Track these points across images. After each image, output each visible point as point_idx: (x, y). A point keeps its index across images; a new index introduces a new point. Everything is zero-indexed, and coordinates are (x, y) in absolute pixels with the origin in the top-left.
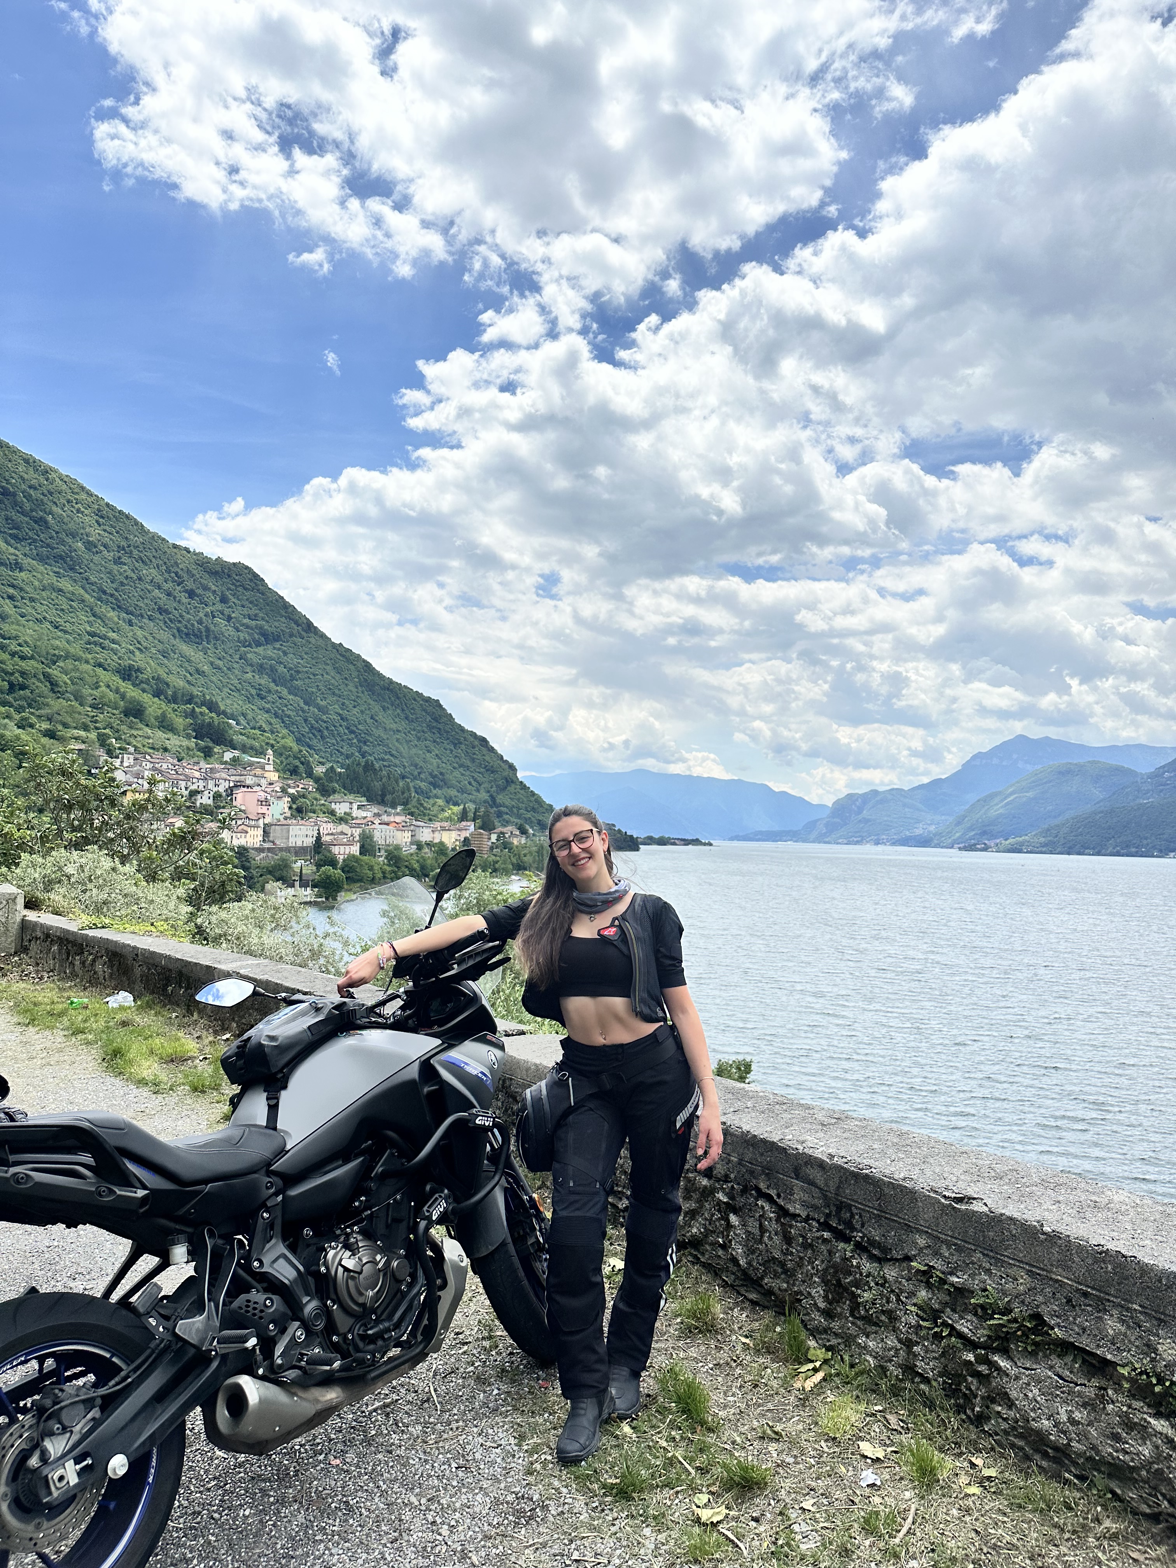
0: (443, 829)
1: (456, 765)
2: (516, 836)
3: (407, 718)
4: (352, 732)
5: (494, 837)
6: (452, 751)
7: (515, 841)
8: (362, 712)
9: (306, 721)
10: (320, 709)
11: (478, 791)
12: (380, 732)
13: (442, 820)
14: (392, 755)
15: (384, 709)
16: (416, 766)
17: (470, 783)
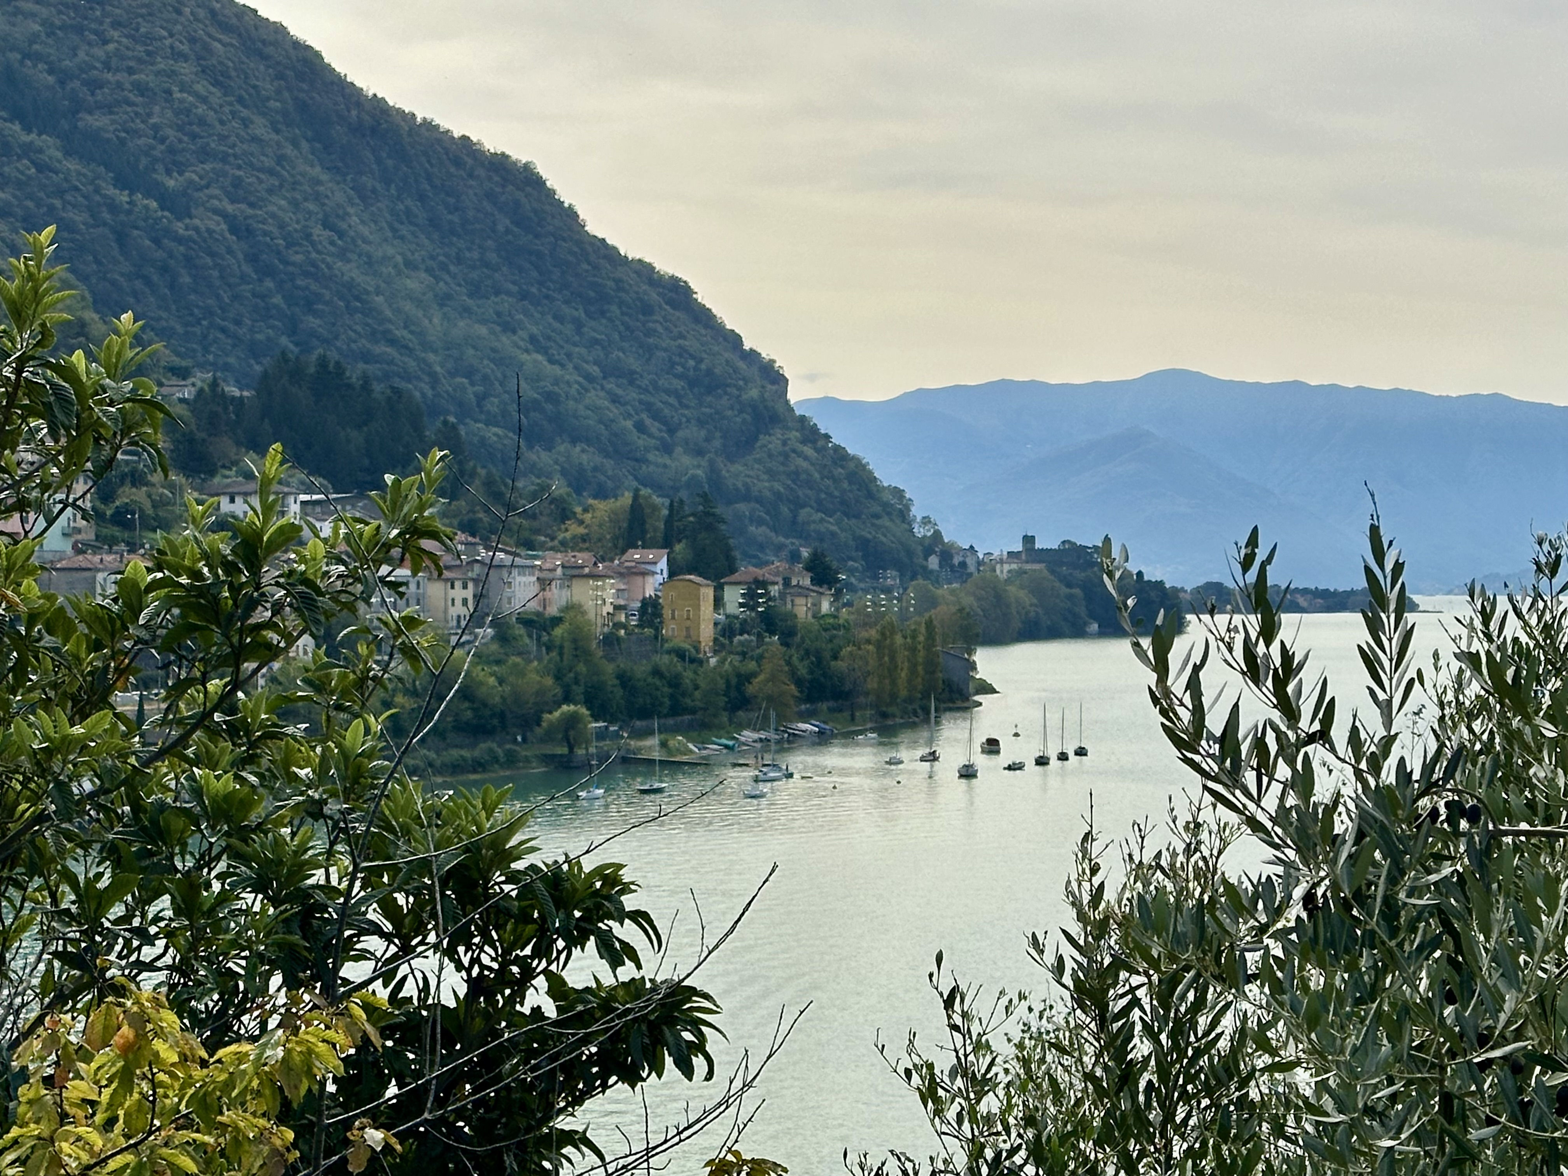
0: (573, 574)
1: (595, 370)
2: (803, 592)
3: (434, 223)
4: (267, 271)
5: (733, 596)
6: (579, 326)
7: (801, 609)
8: (295, 204)
9: (121, 238)
10: (166, 200)
11: (667, 449)
12: (351, 271)
13: (564, 546)
14: (393, 342)
15: (364, 196)
16: (469, 374)
17: (640, 427)
